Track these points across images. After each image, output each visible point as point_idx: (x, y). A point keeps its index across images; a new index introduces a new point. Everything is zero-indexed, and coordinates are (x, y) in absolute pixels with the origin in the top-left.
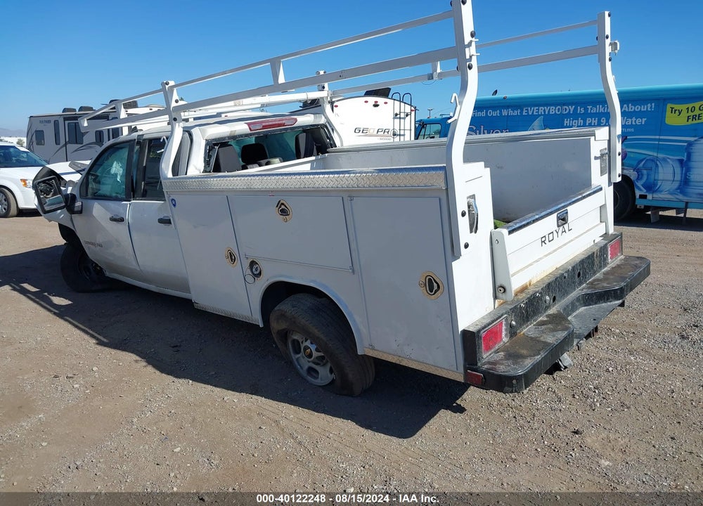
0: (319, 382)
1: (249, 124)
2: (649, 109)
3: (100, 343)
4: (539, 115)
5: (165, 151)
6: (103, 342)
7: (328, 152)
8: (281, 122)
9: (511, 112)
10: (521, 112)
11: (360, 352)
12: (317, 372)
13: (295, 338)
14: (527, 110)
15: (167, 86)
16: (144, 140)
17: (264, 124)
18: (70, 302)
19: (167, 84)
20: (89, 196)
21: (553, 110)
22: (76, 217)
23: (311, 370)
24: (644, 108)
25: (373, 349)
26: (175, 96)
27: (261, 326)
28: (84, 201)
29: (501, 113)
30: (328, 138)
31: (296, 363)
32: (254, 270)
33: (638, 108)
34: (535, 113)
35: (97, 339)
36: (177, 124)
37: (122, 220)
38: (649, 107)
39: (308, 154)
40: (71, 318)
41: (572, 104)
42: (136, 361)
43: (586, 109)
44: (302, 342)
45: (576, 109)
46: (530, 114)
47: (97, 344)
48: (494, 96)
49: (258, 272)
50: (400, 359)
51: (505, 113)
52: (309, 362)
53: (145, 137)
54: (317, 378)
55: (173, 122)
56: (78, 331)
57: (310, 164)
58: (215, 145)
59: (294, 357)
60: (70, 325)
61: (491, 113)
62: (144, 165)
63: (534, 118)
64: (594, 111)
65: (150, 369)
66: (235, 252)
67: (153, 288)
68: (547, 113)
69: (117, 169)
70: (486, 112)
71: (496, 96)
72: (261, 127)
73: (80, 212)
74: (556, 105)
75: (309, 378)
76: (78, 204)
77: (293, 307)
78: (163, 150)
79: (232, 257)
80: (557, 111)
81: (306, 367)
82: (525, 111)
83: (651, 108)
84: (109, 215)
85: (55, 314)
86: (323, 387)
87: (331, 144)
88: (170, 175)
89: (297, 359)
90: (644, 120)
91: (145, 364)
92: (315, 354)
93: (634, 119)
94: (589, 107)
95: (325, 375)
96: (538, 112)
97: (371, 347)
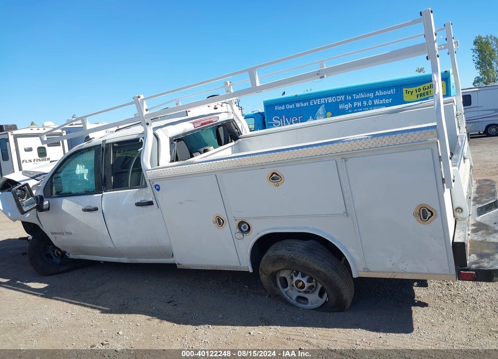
0: (309, 306)
1: (193, 123)
2: (392, 93)
3: (103, 312)
4: (321, 105)
5: (144, 148)
6: (106, 310)
7: (240, 138)
8: (210, 120)
9: (302, 105)
10: (309, 104)
11: (355, 276)
12: (306, 299)
13: (283, 275)
14: (313, 101)
15: (139, 99)
16: (108, 144)
17: (201, 122)
18: (47, 285)
19: (139, 97)
20: (54, 195)
21: (330, 100)
22: (42, 215)
23: (299, 298)
24: (389, 93)
25: (368, 271)
26: (145, 107)
27: (251, 271)
28: (51, 200)
29: (295, 106)
30: (236, 129)
31: (285, 295)
32: (242, 228)
33: (385, 93)
34: (318, 103)
35: (99, 309)
36: (149, 127)
37: (96, 209)
38: (392, 91)
39: (226, 142)
40: (61, 297)
41: (342, 95)
42: (149, 319)
43: (352, 97)
44: (292, 278)
45: (345, 98)
46: (315, 103)
47: (102, 313)
48: (283, 96)
49: (247, 229)
50: (395, 274)
51: (298, 105)
52: (299, 292)
53: (107, 142)
54: (307, 303)
55: (147, 126)
56: (77, 306)
57: (231, 148)
58: (175, 140)
59: (283, 291)
60: (65, 303)
61: (289, 107)
62: (112, 163)
63: (318, 106)
64: (358, 97)
65: (167, 324)
66: (224, 216)
67: (124, 260)
68: (326, 102)
69: (82, 170)
70: (285, 106)
71: (285, 96)
72: (200, 125)
73: (48, 209)
74: (332, 96)
75: (300, 305)
76: (46, 203)
77: (289, 251)
78: (142, 148)
79: (220, 221)
80: (333, 100)
81: (294, 297)
82: (311, 103)
83: (393, 92)
84: (81, 207)
85: (42, 296)
86: (315, 309)
87: (239, 133)
88: (149, 167)
89: (286, 293)
90: (390, 100)
91: (158, 320)
92: (307, 285)
93: (384, 100)
94: (354, 95)
95: (314, 300)
96: (320, 102)
97: (366, 270)
